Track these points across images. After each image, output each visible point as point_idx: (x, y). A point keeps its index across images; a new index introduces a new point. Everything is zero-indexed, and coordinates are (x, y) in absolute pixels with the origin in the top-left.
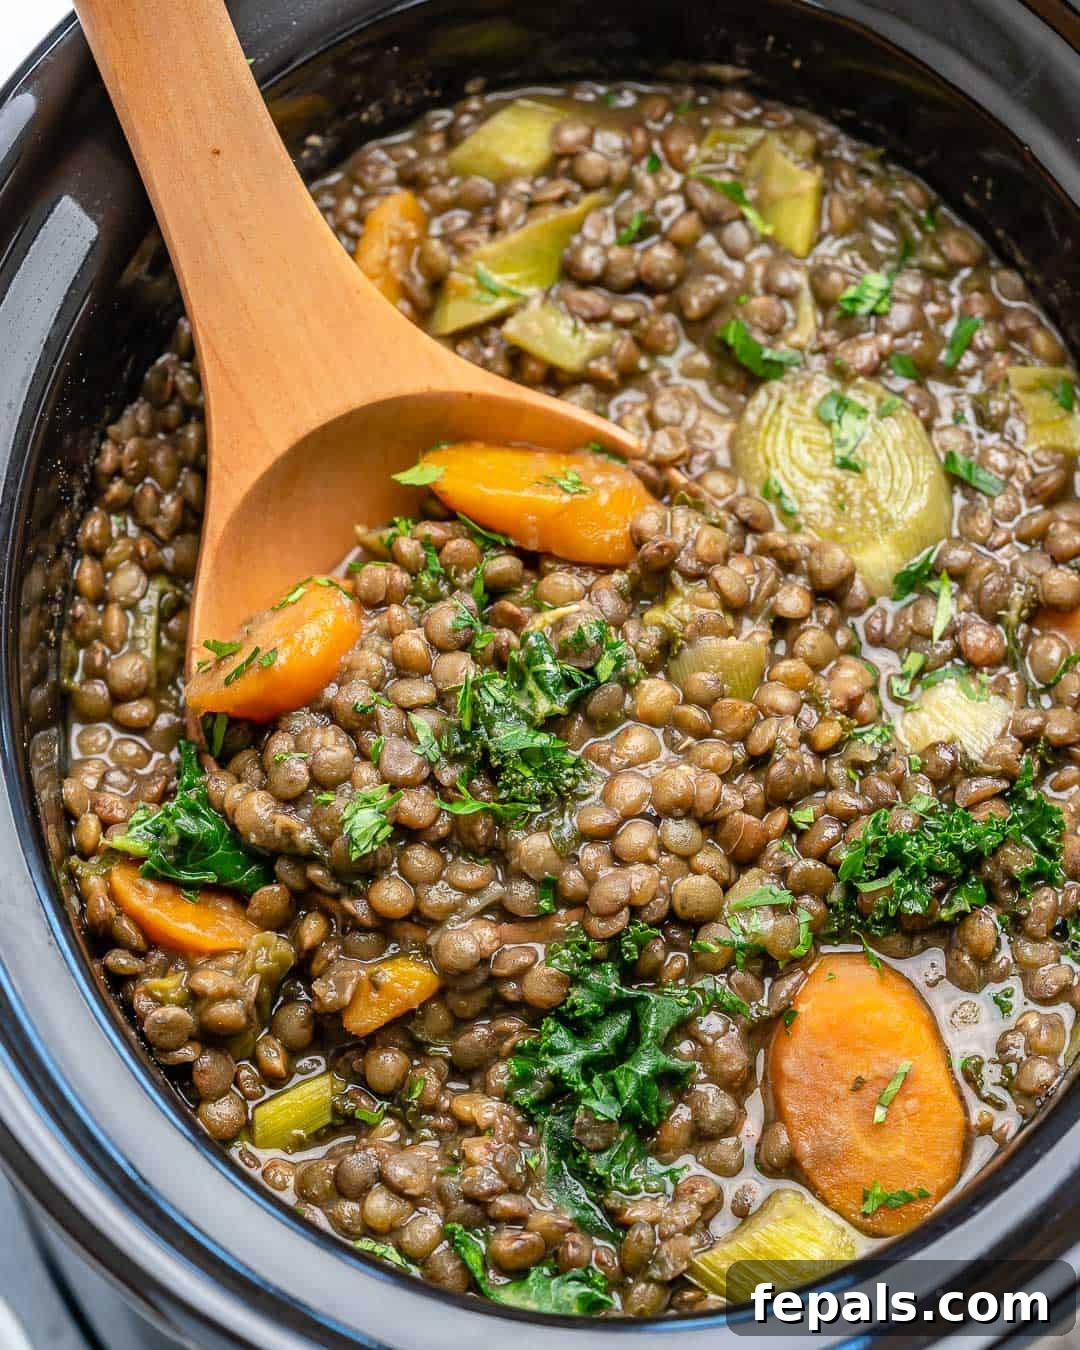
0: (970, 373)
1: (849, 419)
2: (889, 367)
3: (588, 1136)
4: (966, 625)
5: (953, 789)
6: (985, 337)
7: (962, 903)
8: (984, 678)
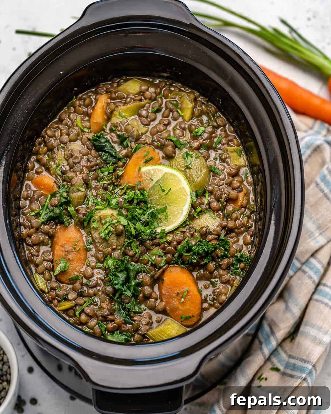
0: (220, 149)
1: (189, 157)
2: (202, 147)
3: (125, 300)
4: (212, 202)
5: (206, 237)
6: (224, 141)
7: (206, 261)
8: (216, 213)
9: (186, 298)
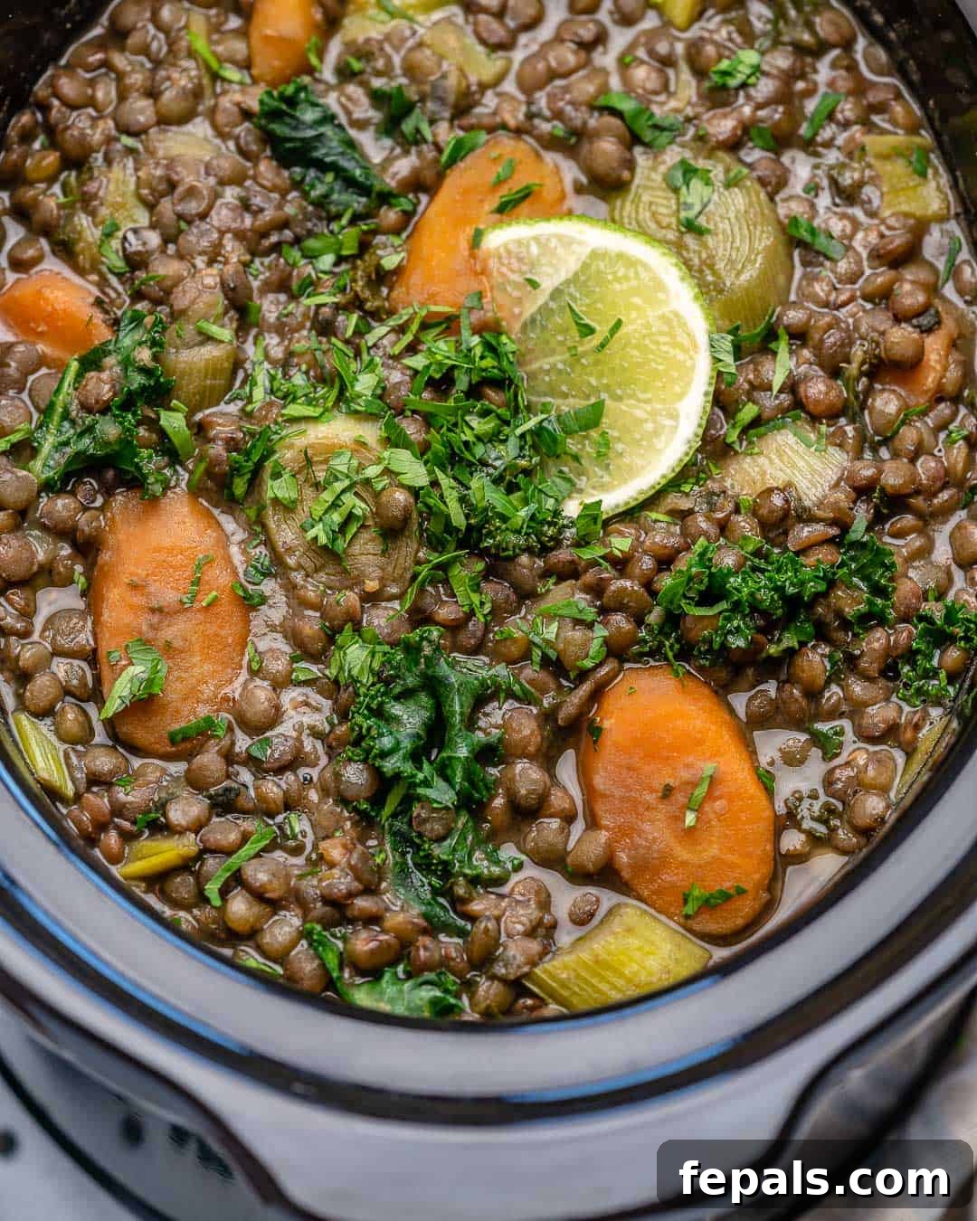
0: (829, 144)
1: (696, 184)
2: (751, 140)
3: (428, 826)
4: (807, 378)
5: (786, 533)
6: (847, 109)
7: (790, 640)
8: (823, 428)
9: (707, 808)
